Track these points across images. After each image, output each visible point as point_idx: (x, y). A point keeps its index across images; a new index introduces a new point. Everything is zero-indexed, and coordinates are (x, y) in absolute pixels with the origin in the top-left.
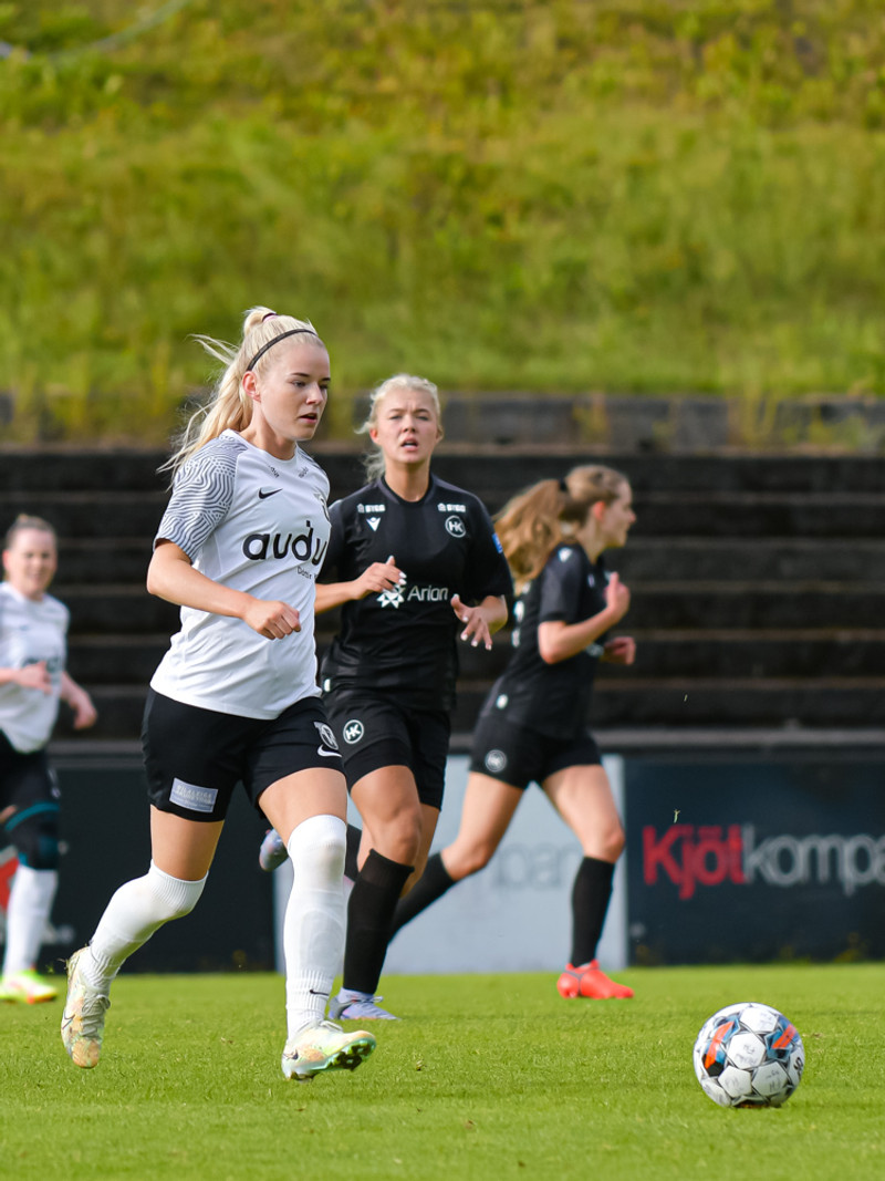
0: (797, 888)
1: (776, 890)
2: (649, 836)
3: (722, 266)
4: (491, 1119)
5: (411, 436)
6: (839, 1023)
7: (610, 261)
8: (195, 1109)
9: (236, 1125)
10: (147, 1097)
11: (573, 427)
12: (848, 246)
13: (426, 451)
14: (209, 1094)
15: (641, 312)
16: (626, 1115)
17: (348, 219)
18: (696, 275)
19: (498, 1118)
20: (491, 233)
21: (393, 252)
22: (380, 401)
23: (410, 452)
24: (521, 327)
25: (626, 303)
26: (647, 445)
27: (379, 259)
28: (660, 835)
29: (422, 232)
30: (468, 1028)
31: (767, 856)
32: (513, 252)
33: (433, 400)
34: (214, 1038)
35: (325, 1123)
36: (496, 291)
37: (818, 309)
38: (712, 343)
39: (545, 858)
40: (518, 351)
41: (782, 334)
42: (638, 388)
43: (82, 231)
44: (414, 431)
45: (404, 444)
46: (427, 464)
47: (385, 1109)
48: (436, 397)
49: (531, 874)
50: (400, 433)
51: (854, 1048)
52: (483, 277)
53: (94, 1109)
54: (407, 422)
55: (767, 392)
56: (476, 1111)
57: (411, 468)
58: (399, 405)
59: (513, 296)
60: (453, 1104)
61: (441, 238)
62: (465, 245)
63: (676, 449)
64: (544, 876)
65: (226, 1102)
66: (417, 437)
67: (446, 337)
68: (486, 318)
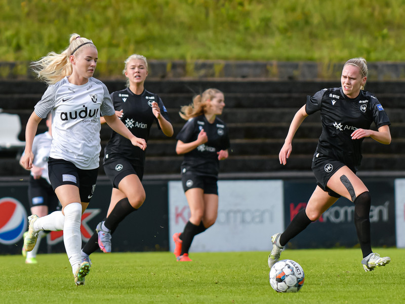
0: (341, 223)
1: (334, 224)
2: (292, 206)
3: (316, 20)
4: (240, 299)
5: (138, 74)
6: (355, 268)
7: (279, 17)
8: (143, 296)
9: (156, 302)
10: (127, 292)
11: (267, 72)
12: (357, 12)
13: (143, 79)
14: (148, 292)
15: (289, 34)
16: (285, 298)
17: (192, 4)
18: (307, 22)
19: (242, 299)
20: (240, 8)
21: (207, 15)
22: (128, 63)
23: (138, 79)
24: (249, 39)
25: (284, 31)
26: (291, 78)
27: (203, 17)
28: (295, 206)
29: (217, 8)
30: (233, 269)
31: (331, 213)
32: (247, 14)
33: (145, 63)
34: (149, 273)
35: (186, 301)
36: (241, 27)
37: (347, 33)
38: (312, 44)
39: (257, 214)
40: (249, 47)
41: (336, 41)
42: (288, 59)
43: (105, 8)
44: (139, 72)
45: (135, 77)
46: (143, 83)
47: (205, 296)
48: (146, 61)
49: (253, 219)
50: (134, 73)
51: (360, 276)
52: (237, 23)
53: (110, 297)
54: (136, 70)
55: (330, 60)
56: (235, 297)
57: (138, 84)
58: (134, 64)
59: (247, 29)
60: (228, 295)
61: (223, 11)
62: (231, 12)
63: (301, 79)
64: (257, 220)
65: (153, 294)
66: (140, 74)
67: (225, 43)
68: (238, 36)
